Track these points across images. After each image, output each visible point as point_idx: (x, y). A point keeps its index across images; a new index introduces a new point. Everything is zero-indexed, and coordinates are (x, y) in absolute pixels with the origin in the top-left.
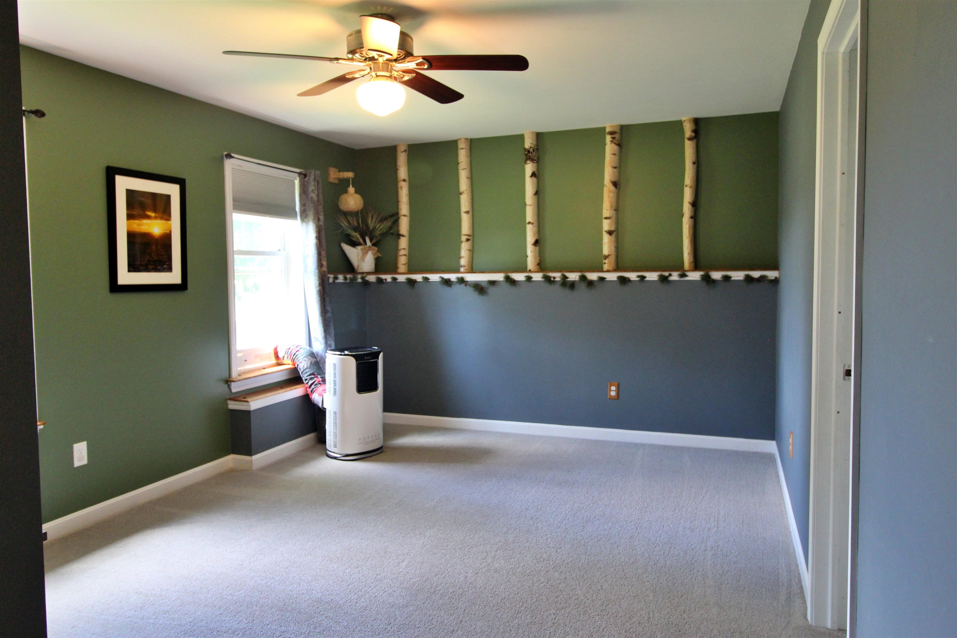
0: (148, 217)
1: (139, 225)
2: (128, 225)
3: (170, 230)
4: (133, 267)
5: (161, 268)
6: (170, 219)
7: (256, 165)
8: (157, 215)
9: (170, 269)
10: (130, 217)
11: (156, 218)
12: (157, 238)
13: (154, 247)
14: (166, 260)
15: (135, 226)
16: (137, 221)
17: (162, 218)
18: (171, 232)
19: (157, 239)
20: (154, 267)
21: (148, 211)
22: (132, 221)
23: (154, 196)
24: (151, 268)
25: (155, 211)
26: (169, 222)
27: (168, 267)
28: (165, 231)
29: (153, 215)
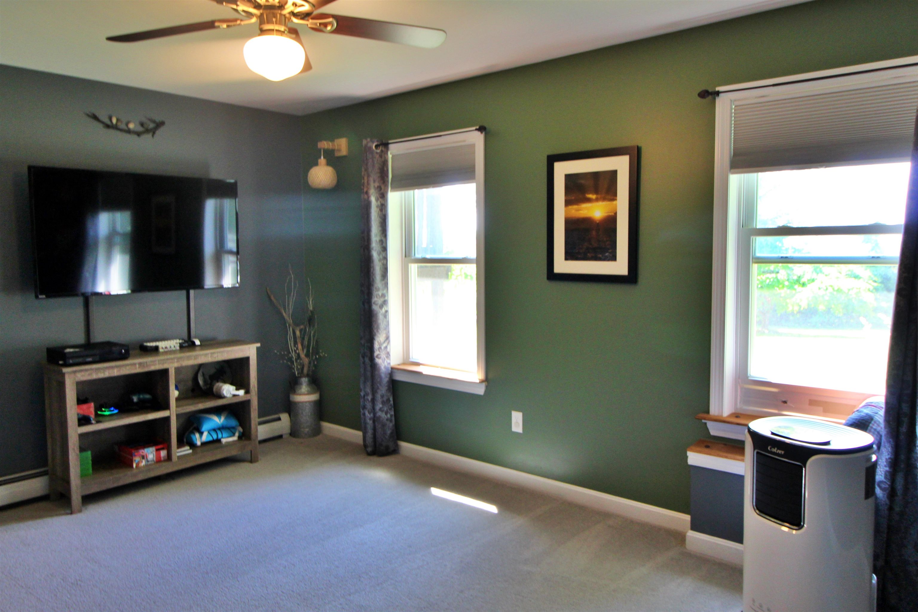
0: (589, 200)
1: (578, 210)
2: (566, 211)
3: (615, 212)
4: (570, 255)
5: (603, 256)
6: (615, 198)
7: (772, 88)
8: (599, 196)
9: (613, 258)
10: (568, 203)
11: (597, 200)
12: (598, 222)
13: (594, 233)
14: (608, 247)
15: (573, 211)
16: (575, 207)
17: (604, 199)
18: (616, 214)
19: (598, 224)
20: (594, 255)
21: (589, 194)
22: (570, 207)
23: (596, 176)
24: (590, 256)
25: (596, 192)
26: (614, 202)
27: (611, 255)
28: (608, 214)
29: (593, 197)
